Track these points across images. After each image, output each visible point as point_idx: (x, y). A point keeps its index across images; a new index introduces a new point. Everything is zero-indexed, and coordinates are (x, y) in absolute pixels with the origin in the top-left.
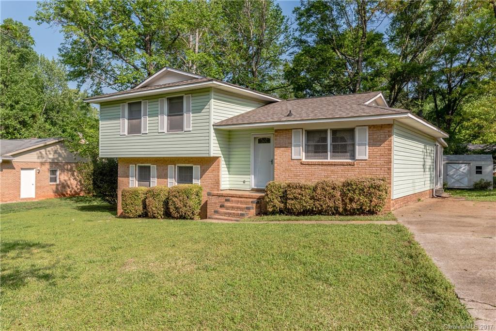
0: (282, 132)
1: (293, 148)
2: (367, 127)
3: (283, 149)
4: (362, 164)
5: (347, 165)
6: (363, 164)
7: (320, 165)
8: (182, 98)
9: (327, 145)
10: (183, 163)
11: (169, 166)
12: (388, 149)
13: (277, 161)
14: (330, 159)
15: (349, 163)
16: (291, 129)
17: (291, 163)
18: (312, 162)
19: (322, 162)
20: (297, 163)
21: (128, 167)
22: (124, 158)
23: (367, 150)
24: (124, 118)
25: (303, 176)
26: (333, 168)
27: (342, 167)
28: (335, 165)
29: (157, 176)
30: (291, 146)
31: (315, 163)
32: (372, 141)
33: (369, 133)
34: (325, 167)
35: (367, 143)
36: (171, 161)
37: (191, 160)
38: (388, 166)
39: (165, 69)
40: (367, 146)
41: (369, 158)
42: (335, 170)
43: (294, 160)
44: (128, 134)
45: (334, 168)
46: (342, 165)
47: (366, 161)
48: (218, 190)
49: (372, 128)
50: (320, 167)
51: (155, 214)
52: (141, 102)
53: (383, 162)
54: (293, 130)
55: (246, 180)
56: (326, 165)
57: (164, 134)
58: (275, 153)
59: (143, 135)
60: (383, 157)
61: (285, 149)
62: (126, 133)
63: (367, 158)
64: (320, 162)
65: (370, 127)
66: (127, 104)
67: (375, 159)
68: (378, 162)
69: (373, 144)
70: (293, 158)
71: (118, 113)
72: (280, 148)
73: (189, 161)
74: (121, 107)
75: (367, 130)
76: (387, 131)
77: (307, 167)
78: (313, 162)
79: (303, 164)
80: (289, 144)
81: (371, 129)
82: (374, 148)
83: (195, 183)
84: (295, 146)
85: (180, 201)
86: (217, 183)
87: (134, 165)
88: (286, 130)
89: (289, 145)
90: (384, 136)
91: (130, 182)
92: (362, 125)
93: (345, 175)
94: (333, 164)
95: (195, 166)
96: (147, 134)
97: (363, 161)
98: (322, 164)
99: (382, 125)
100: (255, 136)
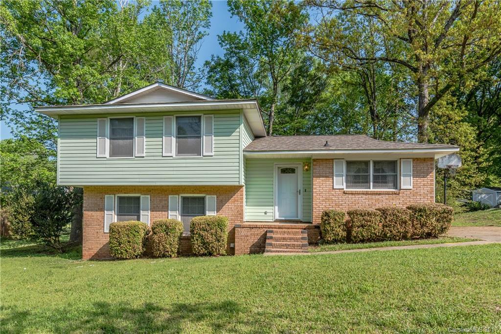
0: (322, 162)
1: (334, 177)
2: (412, 160)
3: (324, 178)
4: (406, 193)
5: (392, 194)
6: (408, 193)
7: (364, 194)
8: (199, 117)
9: (370, 175)
10: (190, 193)
11: (170, 196)
12: (431, 180)
13: (316, 190)
14: (373, 189)
15: (394, 192)
16: (333, 159)
17: (332, 192)
18: (355, 191)
19: (366, 191)
20: (339, 192)
21: (103, 199)
22: (95, 187)
23: (412, 181)
24: (105, 136)
25: (345, 205)
26: (377, 197)
27: (387, 196)
28: (379, 194)
29: (151, 209)
30: (333, 176)
31: (359, 193)
32: (416, 172)
33: (413, 166)
34: (370, 196)
35: (412, 174)
36: (172, 191)
37: (203, 190)
38: (431, 195)
39: (157, 85)
40: (412, 177)
41: (413, 187)
42: (380, 199)
43: (335, 189)
44: (110, 157)
45: (379, 197)
46: (388, 194)
47: (411, 191)
48: (242, 221)
49: (416, 160)
50: (364, 197)
51: (168, 252)
52: (133, 119)
53: (426, 191)
54: (334, 160)
55: (268, 211)
56: (370, 194)
57: (171, 158)
58: (314, 183)
59: (136, 159)
60: (426, 187)
61: (325, 178)
62: (107, 155)
63: (411, 187)
64: (364, 191)
65: (414, 159)
66: (109, 120)
67: (419, 189)
68: (422, 191)
69: (417, 175)
70: (334, 188)
71: (95, 130)
72: (319, 177)
73: (200, 191)
74: (98, 123)
75: (412, 163)
76: (430, 164)
77: (350, 196)
78: (358, 191)
79: (346, 194)
80: (330, 173)
81: (414, 162)
82: (417, 179)
83: (210, 214)
84: (337, 176)
85: (212, 234)
86: (241, 214)
87: (113, 196)
88: (326, 159)
89: (330, 175)
90: (427, 168)
91: (105, 215)
92: (407, 158)
93: (389, 203)
94: (378, 193)
95: (210, 196)
96: (143, 157)
97: (407, 191)
98: (367, 194)
99: (425, 158)
100: (279, 166)
